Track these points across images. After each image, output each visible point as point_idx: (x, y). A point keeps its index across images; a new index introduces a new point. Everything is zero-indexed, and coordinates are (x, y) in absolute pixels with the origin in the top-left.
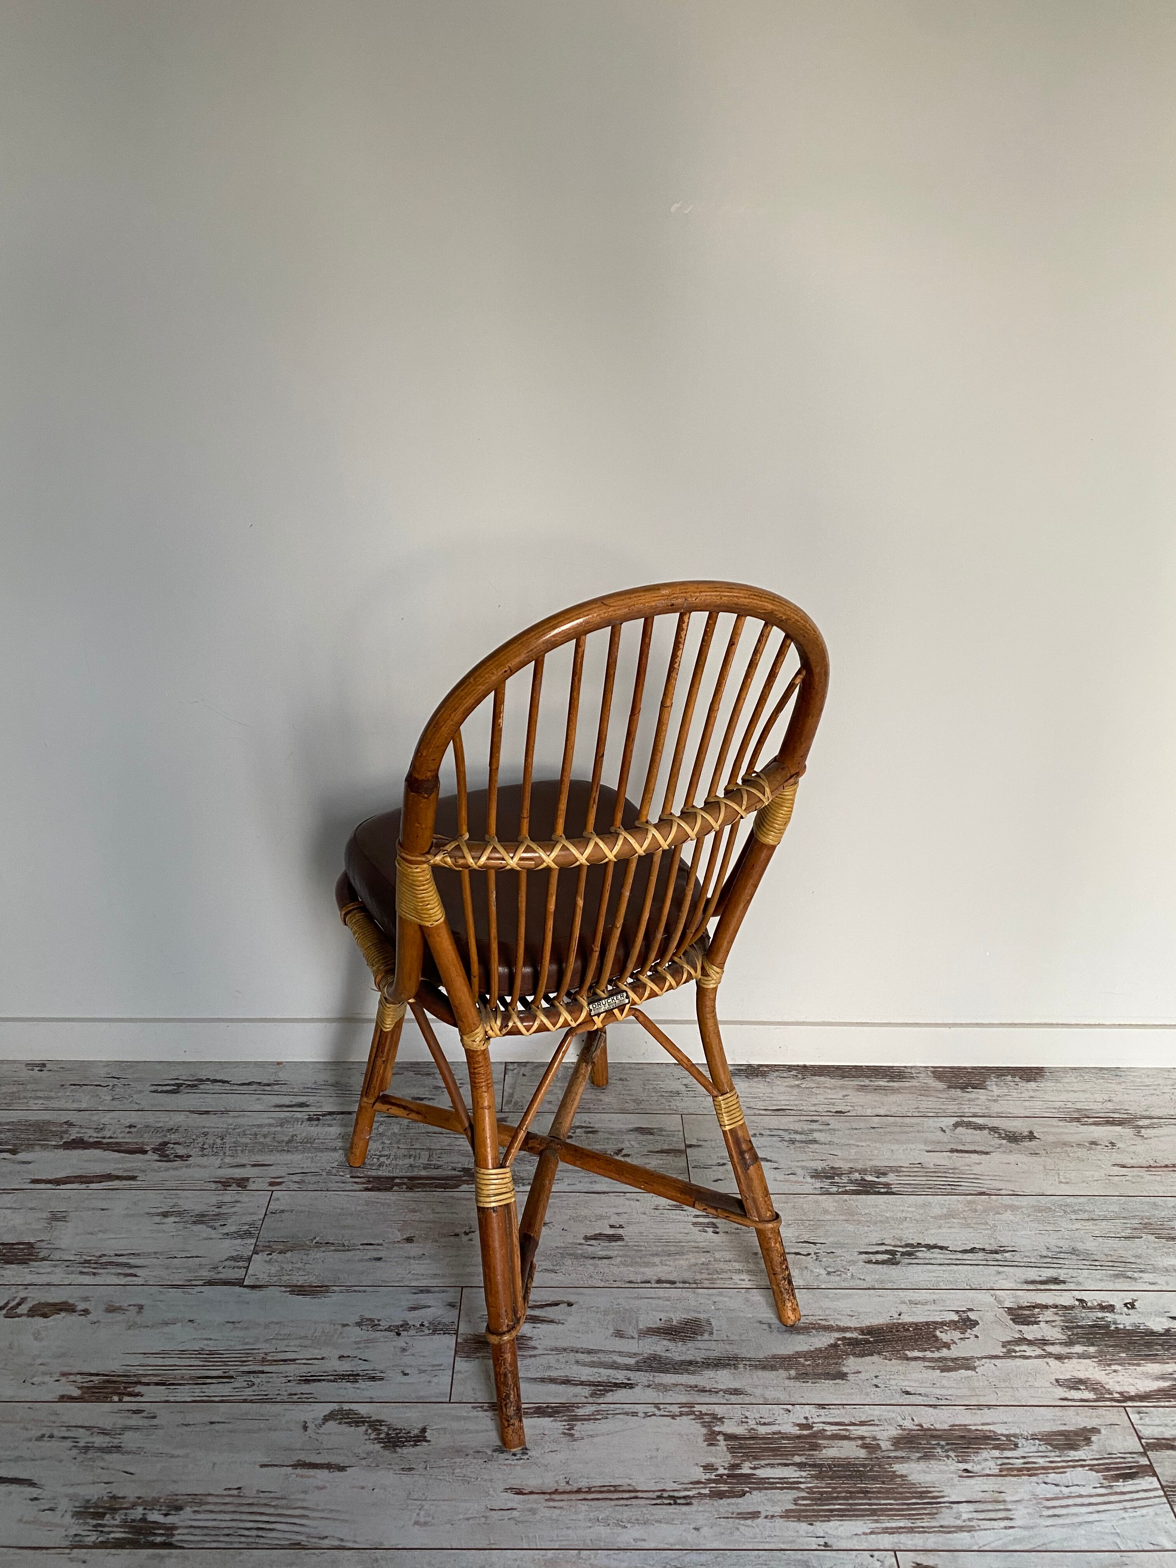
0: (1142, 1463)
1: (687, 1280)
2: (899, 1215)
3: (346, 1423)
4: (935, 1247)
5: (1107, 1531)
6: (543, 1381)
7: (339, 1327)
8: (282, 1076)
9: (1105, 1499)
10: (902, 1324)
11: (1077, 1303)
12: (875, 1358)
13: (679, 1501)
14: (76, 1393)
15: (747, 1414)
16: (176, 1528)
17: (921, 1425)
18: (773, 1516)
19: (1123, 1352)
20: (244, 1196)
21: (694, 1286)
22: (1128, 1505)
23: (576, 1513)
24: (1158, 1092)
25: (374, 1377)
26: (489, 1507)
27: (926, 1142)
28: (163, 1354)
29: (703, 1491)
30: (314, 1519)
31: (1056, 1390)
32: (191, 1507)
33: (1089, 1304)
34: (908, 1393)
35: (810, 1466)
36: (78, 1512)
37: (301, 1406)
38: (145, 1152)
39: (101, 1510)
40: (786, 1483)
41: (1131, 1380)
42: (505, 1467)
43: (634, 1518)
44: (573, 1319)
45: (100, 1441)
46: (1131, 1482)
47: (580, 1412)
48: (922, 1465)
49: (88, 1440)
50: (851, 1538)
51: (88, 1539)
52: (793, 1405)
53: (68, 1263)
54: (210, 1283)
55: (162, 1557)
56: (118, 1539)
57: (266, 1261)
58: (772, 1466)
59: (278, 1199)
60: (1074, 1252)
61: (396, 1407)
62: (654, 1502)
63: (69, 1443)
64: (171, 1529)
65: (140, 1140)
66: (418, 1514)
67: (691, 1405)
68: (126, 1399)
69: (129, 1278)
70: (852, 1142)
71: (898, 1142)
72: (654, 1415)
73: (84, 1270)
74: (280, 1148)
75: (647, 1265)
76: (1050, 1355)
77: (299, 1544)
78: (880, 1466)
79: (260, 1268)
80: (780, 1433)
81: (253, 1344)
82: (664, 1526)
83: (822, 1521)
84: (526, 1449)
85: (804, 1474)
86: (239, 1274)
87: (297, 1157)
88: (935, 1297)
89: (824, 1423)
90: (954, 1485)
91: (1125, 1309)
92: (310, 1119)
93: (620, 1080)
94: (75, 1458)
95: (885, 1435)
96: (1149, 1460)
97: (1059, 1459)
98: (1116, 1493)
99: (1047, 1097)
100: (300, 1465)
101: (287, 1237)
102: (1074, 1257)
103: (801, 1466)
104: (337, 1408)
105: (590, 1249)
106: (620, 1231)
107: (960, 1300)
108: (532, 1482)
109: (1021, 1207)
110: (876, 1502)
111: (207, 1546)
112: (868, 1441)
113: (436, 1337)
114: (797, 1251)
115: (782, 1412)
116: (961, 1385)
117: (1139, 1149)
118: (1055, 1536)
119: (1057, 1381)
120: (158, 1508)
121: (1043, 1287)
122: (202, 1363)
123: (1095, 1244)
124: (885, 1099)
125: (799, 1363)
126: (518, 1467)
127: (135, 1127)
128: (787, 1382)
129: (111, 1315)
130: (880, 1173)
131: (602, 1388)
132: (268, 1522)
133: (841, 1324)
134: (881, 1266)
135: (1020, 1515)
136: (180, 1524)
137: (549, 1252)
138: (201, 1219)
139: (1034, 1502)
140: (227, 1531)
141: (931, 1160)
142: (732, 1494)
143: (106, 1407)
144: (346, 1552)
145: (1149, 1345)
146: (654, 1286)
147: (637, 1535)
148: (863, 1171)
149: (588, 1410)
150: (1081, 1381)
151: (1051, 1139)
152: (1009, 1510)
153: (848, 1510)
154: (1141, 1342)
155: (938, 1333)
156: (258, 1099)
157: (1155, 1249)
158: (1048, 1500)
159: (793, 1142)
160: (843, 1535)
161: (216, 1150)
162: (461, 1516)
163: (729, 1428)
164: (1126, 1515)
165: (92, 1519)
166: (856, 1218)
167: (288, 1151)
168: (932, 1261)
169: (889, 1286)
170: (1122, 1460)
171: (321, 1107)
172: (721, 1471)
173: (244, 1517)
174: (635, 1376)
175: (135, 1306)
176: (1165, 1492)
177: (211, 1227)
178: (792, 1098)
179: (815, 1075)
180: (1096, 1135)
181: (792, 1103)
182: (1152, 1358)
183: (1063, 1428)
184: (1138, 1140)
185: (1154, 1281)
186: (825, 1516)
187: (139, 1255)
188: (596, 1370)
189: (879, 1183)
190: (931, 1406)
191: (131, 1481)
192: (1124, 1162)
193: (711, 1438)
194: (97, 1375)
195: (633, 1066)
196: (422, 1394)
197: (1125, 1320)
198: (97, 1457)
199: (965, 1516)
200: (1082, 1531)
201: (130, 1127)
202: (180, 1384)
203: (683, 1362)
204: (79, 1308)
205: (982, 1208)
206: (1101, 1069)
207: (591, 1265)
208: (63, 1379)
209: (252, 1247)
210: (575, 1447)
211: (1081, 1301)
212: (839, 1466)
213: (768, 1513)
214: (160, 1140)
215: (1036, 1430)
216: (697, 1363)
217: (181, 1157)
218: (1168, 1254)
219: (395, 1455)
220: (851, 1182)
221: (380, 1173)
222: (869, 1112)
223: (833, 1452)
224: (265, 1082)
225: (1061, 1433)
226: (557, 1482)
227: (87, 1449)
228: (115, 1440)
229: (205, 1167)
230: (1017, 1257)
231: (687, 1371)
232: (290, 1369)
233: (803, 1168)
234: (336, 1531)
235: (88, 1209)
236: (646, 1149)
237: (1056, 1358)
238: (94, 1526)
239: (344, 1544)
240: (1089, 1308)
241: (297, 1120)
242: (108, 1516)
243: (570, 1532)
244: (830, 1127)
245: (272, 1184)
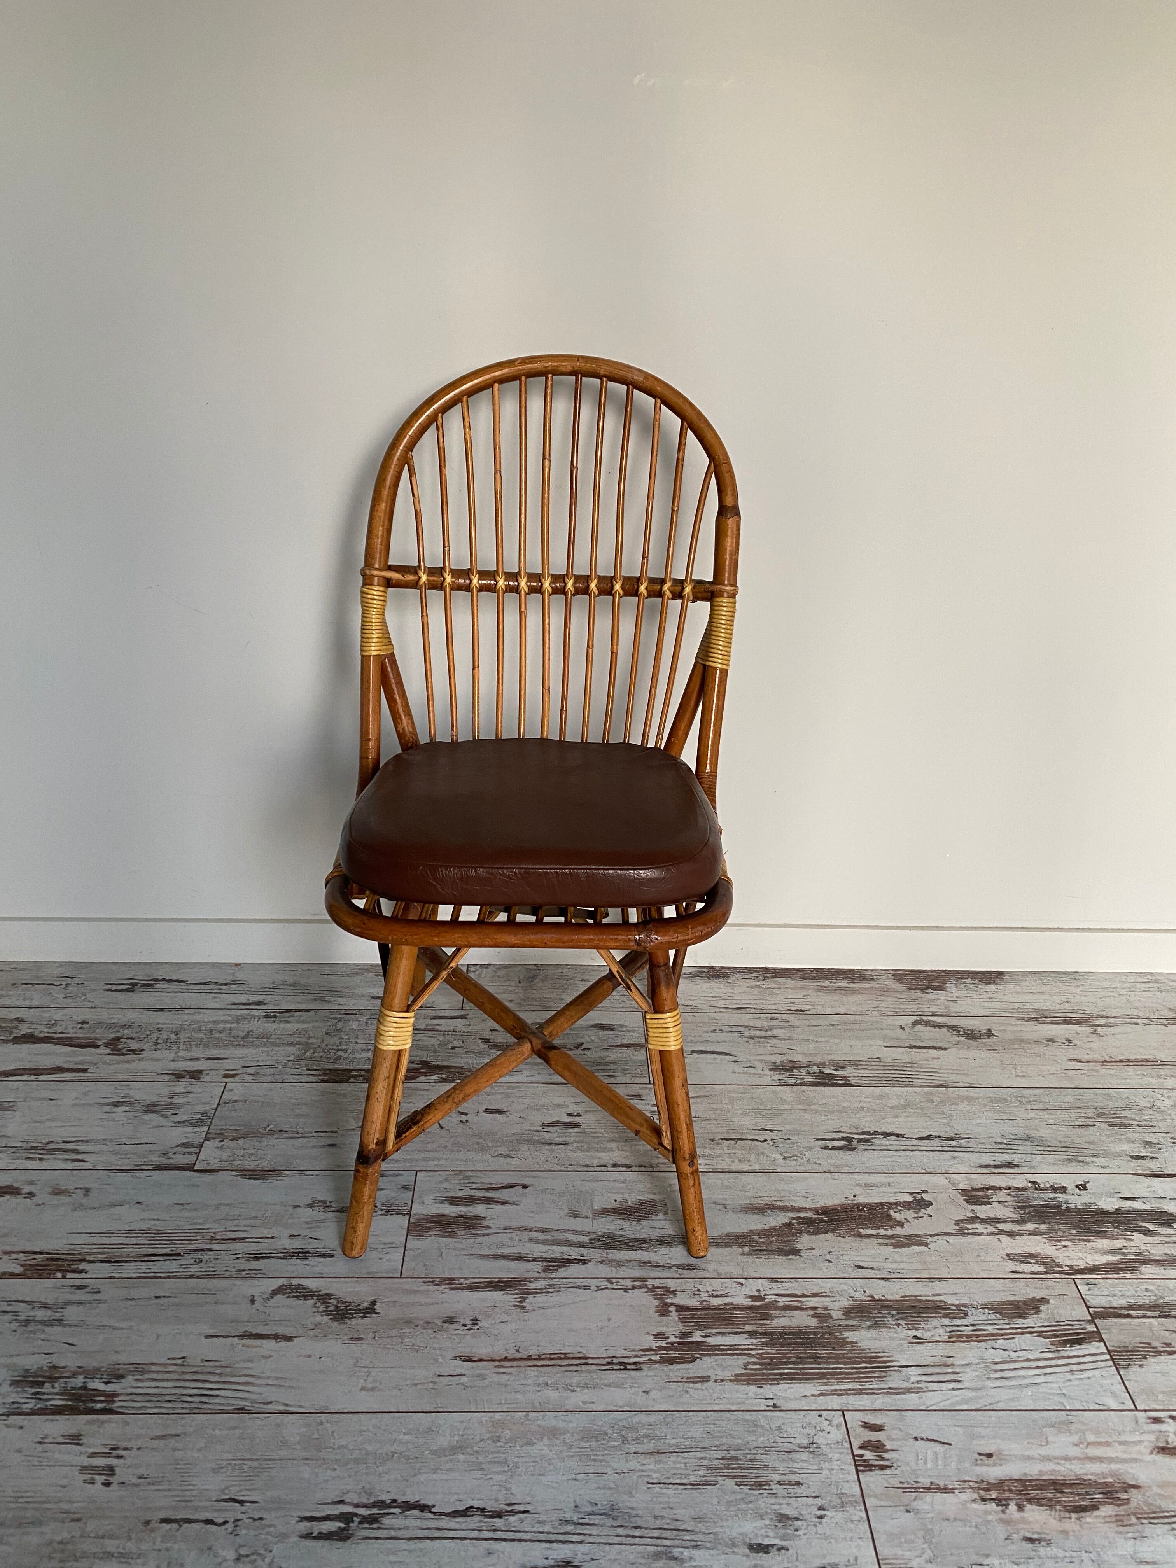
0: (1089, 1330)
1: (644, 1164)
2: (857, 1105)
3: (294, 1297)
4: (892, 1134)
5: (1053, 1391)
6: (496, 1258)
7: (291, 1209)
8: (240, 976)
9: (1053, 1362)
10: (855, 1205)
11: (1030, 1185)
12: (829, 1236)
13: (628, 1367)
14: (18, 1270)
15: (700, 1287)
16: (117, 1395)
17: (872, 1297)
18: (722, 1380)
19: (1073, 1229)
20: (197, 1087)
21: (651, 1169)
22: (1075, 1368)
23: (525, 1378)
24: (1116, 995)
25: (324, 1255)
26: (438, 1373)
27: (884, 1038)
28: (110, 1233)
29: (653, 1358)
30: (260, 1385)
31: (1007, 1264)
32: (133, 1375)
33: (1042, 1186)
34: (860, 1267)
35: (762, 1334)
36: (18, 1381)
37: (250, 1281)
38: (98, 1047)
39: (40, 1379)
40: (737, 1350)
41: (1080, 1254)
42: (455, 1337)
43: (583, 1382)
44: (528, 1200)
45: (41, 1314)
46: (1078, 1347)
47: (532, 1286)
48: (873, 1332)
49: (28, 1314)
50: (800, 1399)
51: (24, 1406)
52: (746, 1278)
53: (14, 1150)
54: (160, 1168)
55: (103, 1422)
56: (56, 1406)
57: (218, 1148)
58: (723, 1334)
59: (232, 1090)
60: (1028, 1138)
61: (346, 1282)
62: (604, 1368)
63: (9, 1317)
64: (112, 1396)
65: (93, 1035)
66: (365, 1380)
67: (643, 1279)
68: (69, 1275)
69: (76, 1163)
70: (811, 1038)
71: (857, 1038)
72: (606, 1288)
73: (31, 1156)
74: (235, 1043)
75: (604, 1150)
76: (1001, 1232)
77: (243, 1409)
78: (830, 1334)
79: (211, 1154)
80: (732, 1304)
81: (200, 1224)
82: (613, 1389)
83: (771, 1384)
84: (477, 1320)
85: (754, 1341)
86: (191, 1159)
87: (251, 1052)
88: (889, 1180)
89: (776, 1295)
90: (904, 1351)
91: (1077, 1190)
92: (267, 1016)
93: (583, 980)
94: (15, 1331)
95: (836, 1306)
96: (1097, 1327)
97: (1008, 1326)
98: (1063, 1357)
99: (1006, 998)
100: (246, 1336)
101: (240, 1125)
102: (1029, 1143)
103: (752, 1334)
104: (286, 1283)
105: (547, 1136)
106: (578, 1119)
107: (915, 1183)
108: (483, 1351)
109: (978, 1098)
110: (825, 1366)
111: (149, 1411)
112: (819, 1311)
113: (388, 1217)
114: (754, 1137)
115: (734, 1285)
116: (914, 1260)
117: (1094, 1045)
118: (1002, 1396)
119: (1008, 1255)
120: (98, 1376)
121: (996, 1170)
122: (149, 1242)
123: (1050, 1131)
124: (845, 999)
125: (753, 1241)
126: (468, 1337)
127: (88, 1023)
128: (741, 1258)
129: (55, 1197)
130: (838, 1066)
131: (554, 1264)
132: (212, 1389)
133: (796, 1205)
134: (837, 1152)
135: (968, 1377)
136: (122, 1391)
137: (505, 1139)
138: (152, 1108)
139: (982, 1365)
140: (168, 1398)
141: (889, 1055)
142: (682, 1360)
143: (49, 1283)
144: (291, 1416)
145: (1098, 1222)
146: (609, 1169)
147: (586, 1398)
148: (822, 1065)
149: (541, 1284)
150: (1031, 1256)
151: (1008, 1036)
152: (958, 1373)
153: (797, 1374)
154: (1092, 1220)
155: (892, 1213)
156: (215, 998)
157: (1108, 1136)
158: (996, 1363)
159: (752, 1037)
160: (792, 1397)
161: (169, 1044)
162: (409, 1382)
163: (681, 1300)
164: (1072, 1377)
165: (31, 1387)
166: (813, 1107)
167: (244, 1046)
168: (889, 1148)
169: (846, 1170)
170: (1070, 1327)
171: (278, 1005)
172: (673, 1339)
173: (187, 1384)
174: (588, 1253)
175: (81, 1189)
176: (1111, 1356)
177: (162, 1115)
178: (753, 997)
179: (776, 977)
180: (1053, 1033)
181: (752, 1002)
182: (1103, 1235)
183: (1013, 1298)
184: (1094, 1038)
185: (1106, 1165)
186: (774, 1379)
187: (87, 1141)
188: (550, 1247)
189: (837, 1076)
190: (882, 1279)
191: (73, 1352)
192: (1080, 1058)
193: (663, 1310)
194: (41, 1253)
195: (596, 968)
196: (373, 1270)
197: (1077, 1201)
198: (38, 1329)
199: (913, 1379)
200: (1029, 1392)
201: (82, 1023)
202: (126, 1262)
203: (637, 1240)
204: (24, 1191)
205: (939, 1099)
206: (1060, 973)
207: (547, 1150)
208: (6, 1257)
209: (204, 1134)
210: (526, 1318)
211: (1034, 1183)
212: (790, 1334)
213: (718, 1377)
214: (113, 1036)
215: (986, 1300)
216: (651, 1240)
217: (134, 1051)
218: (1120, 1140)
219: (344, 1326)
220: (809, 1074)
221: (337, 1066)
222: (828, 1011)
223: (783, 1321)
224: (222, 981)
225: (1011, 1303)
226: (507, 1350)
227: (27, 1322)
228: (57, 1314)
229: (158, 1060)
230: (973, 1143)
231: (641, 1248)
232: (239, 1247)
233: (761, 1061)
234: (280, 1397)
235: (37, 1099)
236: (606, 1044)
237: (1008, 1235)
238: (33, 1394)
239: (287, 1408)
240: (1041, 1189)
241: (254, 1017)
242: (47, 1384)
243: (519, 1396)
244: (789, 1024)
245: (226, 1076)
